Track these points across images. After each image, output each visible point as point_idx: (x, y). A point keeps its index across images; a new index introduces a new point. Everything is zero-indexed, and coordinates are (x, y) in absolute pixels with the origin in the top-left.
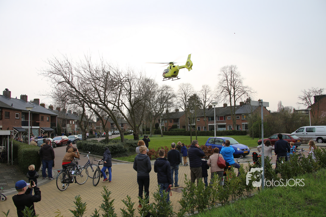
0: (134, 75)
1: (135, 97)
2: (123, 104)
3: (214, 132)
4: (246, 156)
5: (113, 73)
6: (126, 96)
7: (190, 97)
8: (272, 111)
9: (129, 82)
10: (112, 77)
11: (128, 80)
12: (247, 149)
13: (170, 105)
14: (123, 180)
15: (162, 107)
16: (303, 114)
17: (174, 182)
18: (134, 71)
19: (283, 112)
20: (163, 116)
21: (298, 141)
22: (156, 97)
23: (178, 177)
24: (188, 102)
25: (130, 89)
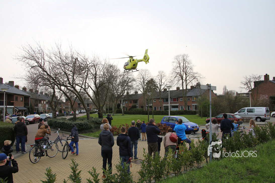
0: (99, 61)
1: (100, 81)
2: (89, 87)
3: (168, 111)
4: (196, 133)
5: (81, 59)
6: (92, 79)
7: (148, 81)
8: (218, 94)
9: (95, 67)
10: (80, 62)
11: (94, 65)
12: (196, 127)
13: (130, 88)
14: (89, 153)
15: (123, 89)
16: (244, 97)
17: (134, 155)
18: (99, 58)
19: (227, 95)
20: (124, 97)
21: (240, 120)
22: (118, 81)
23: (137, 151)
24: (146, 85)
25: (96, 73)
